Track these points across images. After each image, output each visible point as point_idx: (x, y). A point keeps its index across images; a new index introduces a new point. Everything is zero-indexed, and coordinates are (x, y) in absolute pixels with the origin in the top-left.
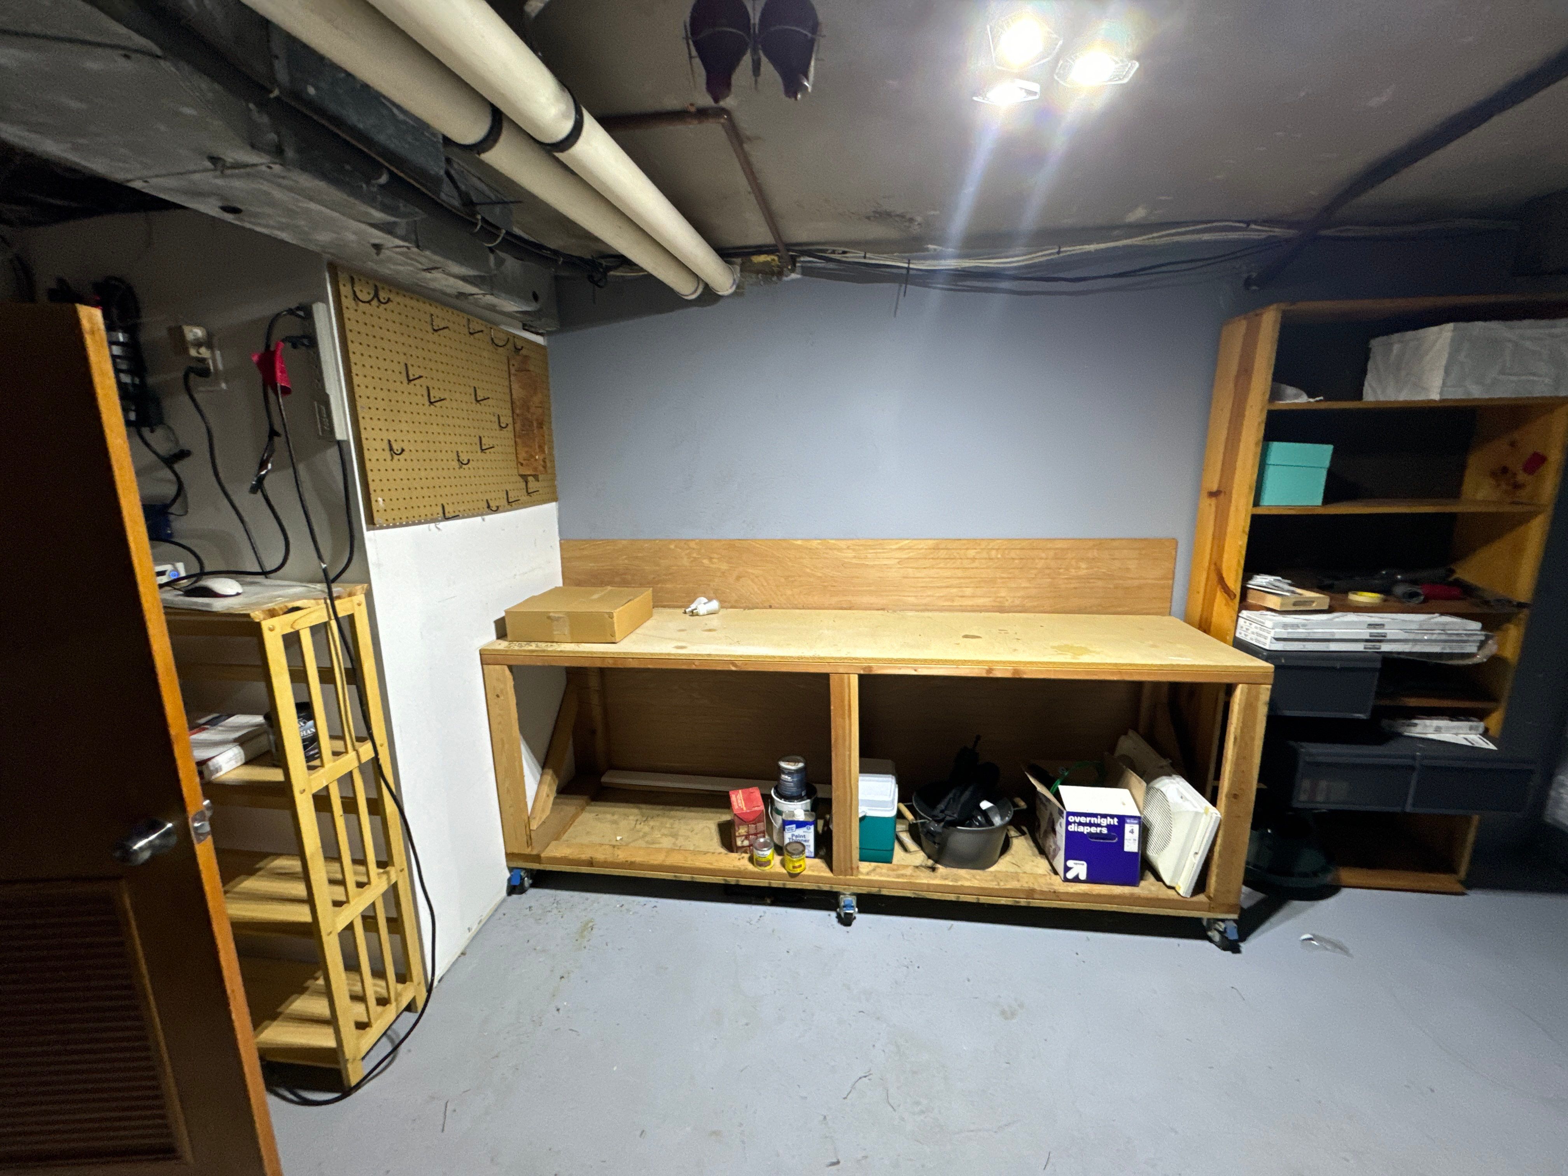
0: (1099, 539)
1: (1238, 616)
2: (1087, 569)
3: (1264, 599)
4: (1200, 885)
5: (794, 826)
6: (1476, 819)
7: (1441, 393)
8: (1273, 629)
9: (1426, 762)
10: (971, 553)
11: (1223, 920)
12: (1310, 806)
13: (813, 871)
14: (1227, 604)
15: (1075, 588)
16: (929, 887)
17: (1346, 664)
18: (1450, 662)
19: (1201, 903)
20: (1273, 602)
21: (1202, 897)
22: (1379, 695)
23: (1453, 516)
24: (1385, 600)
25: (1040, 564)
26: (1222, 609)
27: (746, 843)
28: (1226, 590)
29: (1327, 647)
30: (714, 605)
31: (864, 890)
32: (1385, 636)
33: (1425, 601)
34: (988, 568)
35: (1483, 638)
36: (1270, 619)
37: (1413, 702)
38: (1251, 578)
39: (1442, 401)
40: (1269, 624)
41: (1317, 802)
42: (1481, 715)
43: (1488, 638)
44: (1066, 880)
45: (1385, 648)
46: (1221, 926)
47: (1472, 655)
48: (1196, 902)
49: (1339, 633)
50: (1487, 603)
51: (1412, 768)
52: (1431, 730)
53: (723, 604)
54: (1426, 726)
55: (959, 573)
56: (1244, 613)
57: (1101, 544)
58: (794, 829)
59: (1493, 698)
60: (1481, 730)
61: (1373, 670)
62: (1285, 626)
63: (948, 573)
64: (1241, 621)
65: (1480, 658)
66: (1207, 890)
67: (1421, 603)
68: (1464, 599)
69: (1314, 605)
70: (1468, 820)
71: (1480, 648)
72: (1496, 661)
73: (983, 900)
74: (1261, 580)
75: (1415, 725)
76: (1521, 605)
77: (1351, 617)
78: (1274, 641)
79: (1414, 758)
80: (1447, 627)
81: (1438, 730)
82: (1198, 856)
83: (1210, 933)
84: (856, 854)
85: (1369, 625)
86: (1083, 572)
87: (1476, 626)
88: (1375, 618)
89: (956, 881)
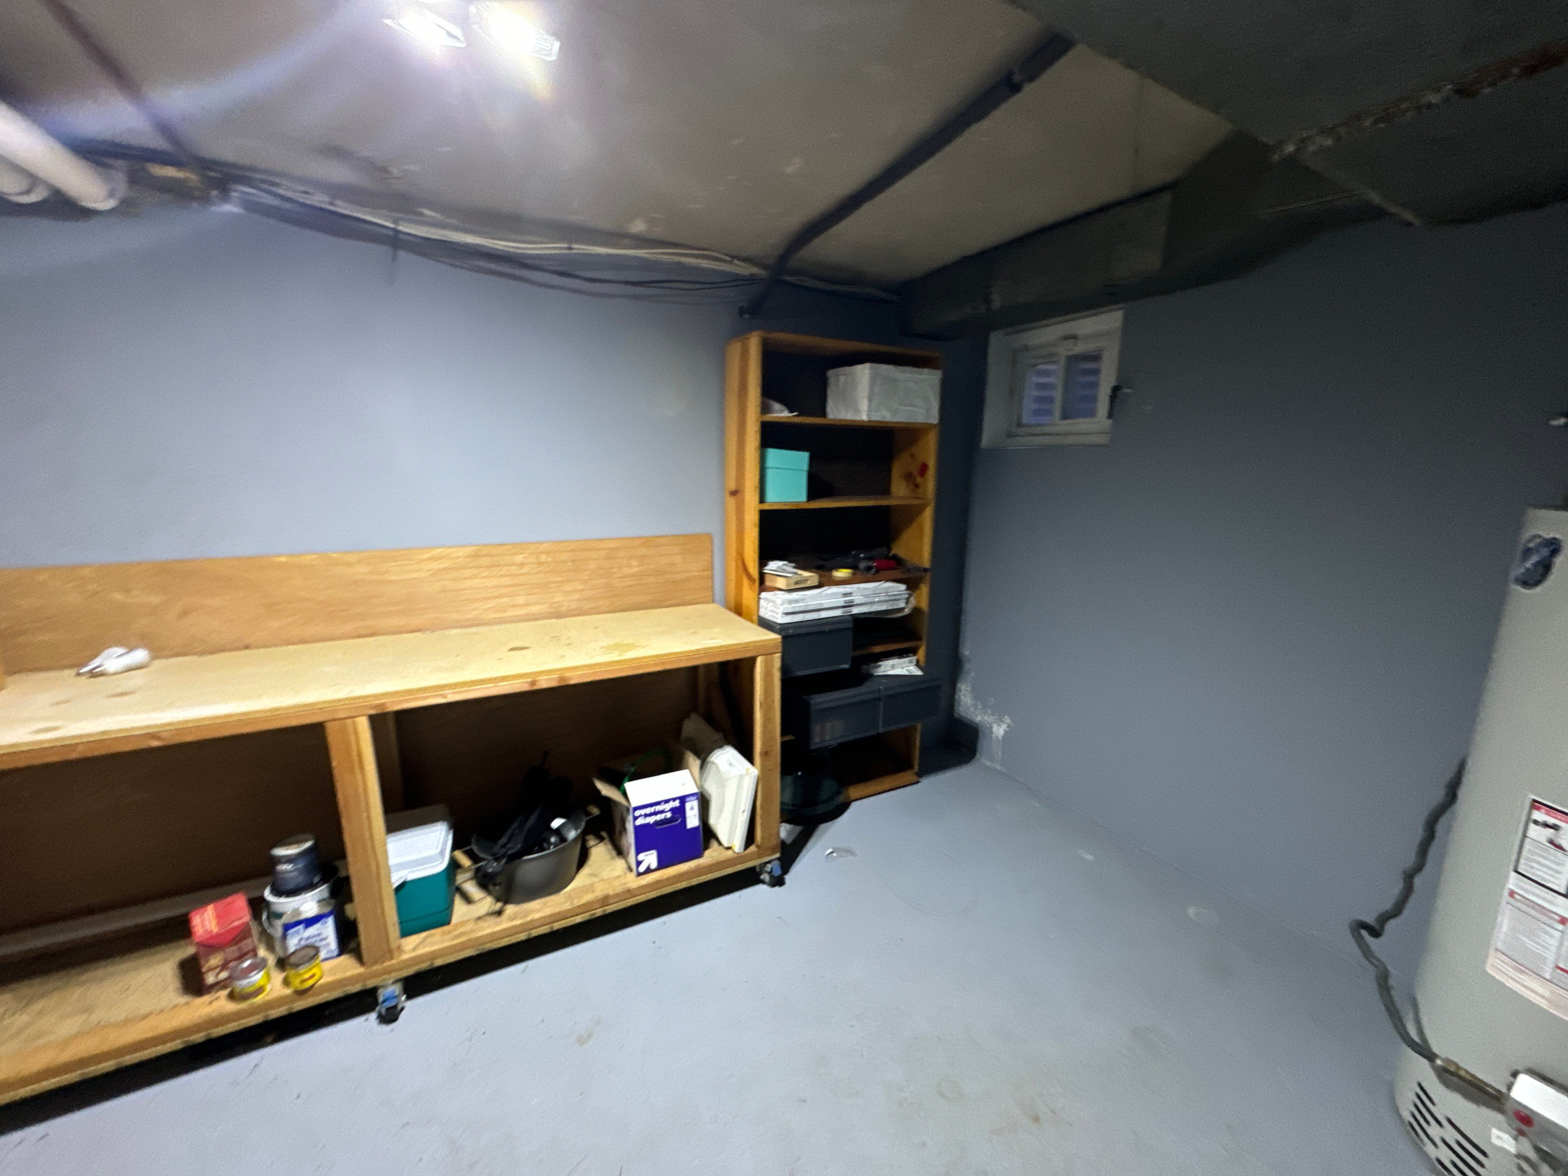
0: (646, 537)
1: (759, 598)
2: (638, 566)
3: (775, 581)
4: (750, 839)
5: (301, 927)
6: (919, 726)
7: (868, 416)
8: (781, 605)
9: (887, 693)
10: (519, 558)
11: (769, 862)
12: (822, 745)
13: (335, 974)
14: (751, 589)
15: (629, 586)
16: (493, 936)
17: (833, 627)
18: (894, 616)
19: (752, 853)
20: (781, 583)
21: (753, 848)
22: (855, 648)
23: (887, 508)
24: (854, 574)
25: (593, 565)
26: (748, 593)
27: (224, 975)
28: (749, 576)
29: (819, 616)
30: (140, 655)
31: (411, 971)
32: (852, 602)
33: (877, 572)
34: (538, 573)
35: (907, 596)
36: (781, 596)
37: (878, 649)
38: (766, 565)
39: (870, 421)
40: (779, 602)
41: (827, 741)
42: (913, 651)
43: (910, 595)
44: (639, 874)
45: (855, 611)
46: (768, 867)
47: (902, 609)
48: (750, 854)
49: (826, 603)
50: (908, 570)
51: (878, 699)
52: (889, 668)
53: (158, 652)
54: (887, 666)
55: (506, 581)
56: (764, 595)
57: (648, 541)
58: (301, 931)
59: (919, 638)
60: (915, 662)
61: (849, 629)
62: (791, 602)
63: (494, 582)
64: (762, 602)
65: (907, 611)
66: (756, 841)
67: (875, 574)
68: (896, 569)
69: (809, 582)
70: (915, 728)
71: (907, 603)
72: (916, 611)
73: (557, 926)
74: (773, 566)
75: (880, 666)
76: (925, 570)
77: (834, 589)
78: (784, 616)
79: (879, 690)
80: (890, 590)
81: (893, 667)
82: (746, 813)
83: (762, 877)
84: (394, 931)
85: (844, 594)
86: (634, 570)
87: (903, 587)
88: (847, 588)
89: (526, 916)
